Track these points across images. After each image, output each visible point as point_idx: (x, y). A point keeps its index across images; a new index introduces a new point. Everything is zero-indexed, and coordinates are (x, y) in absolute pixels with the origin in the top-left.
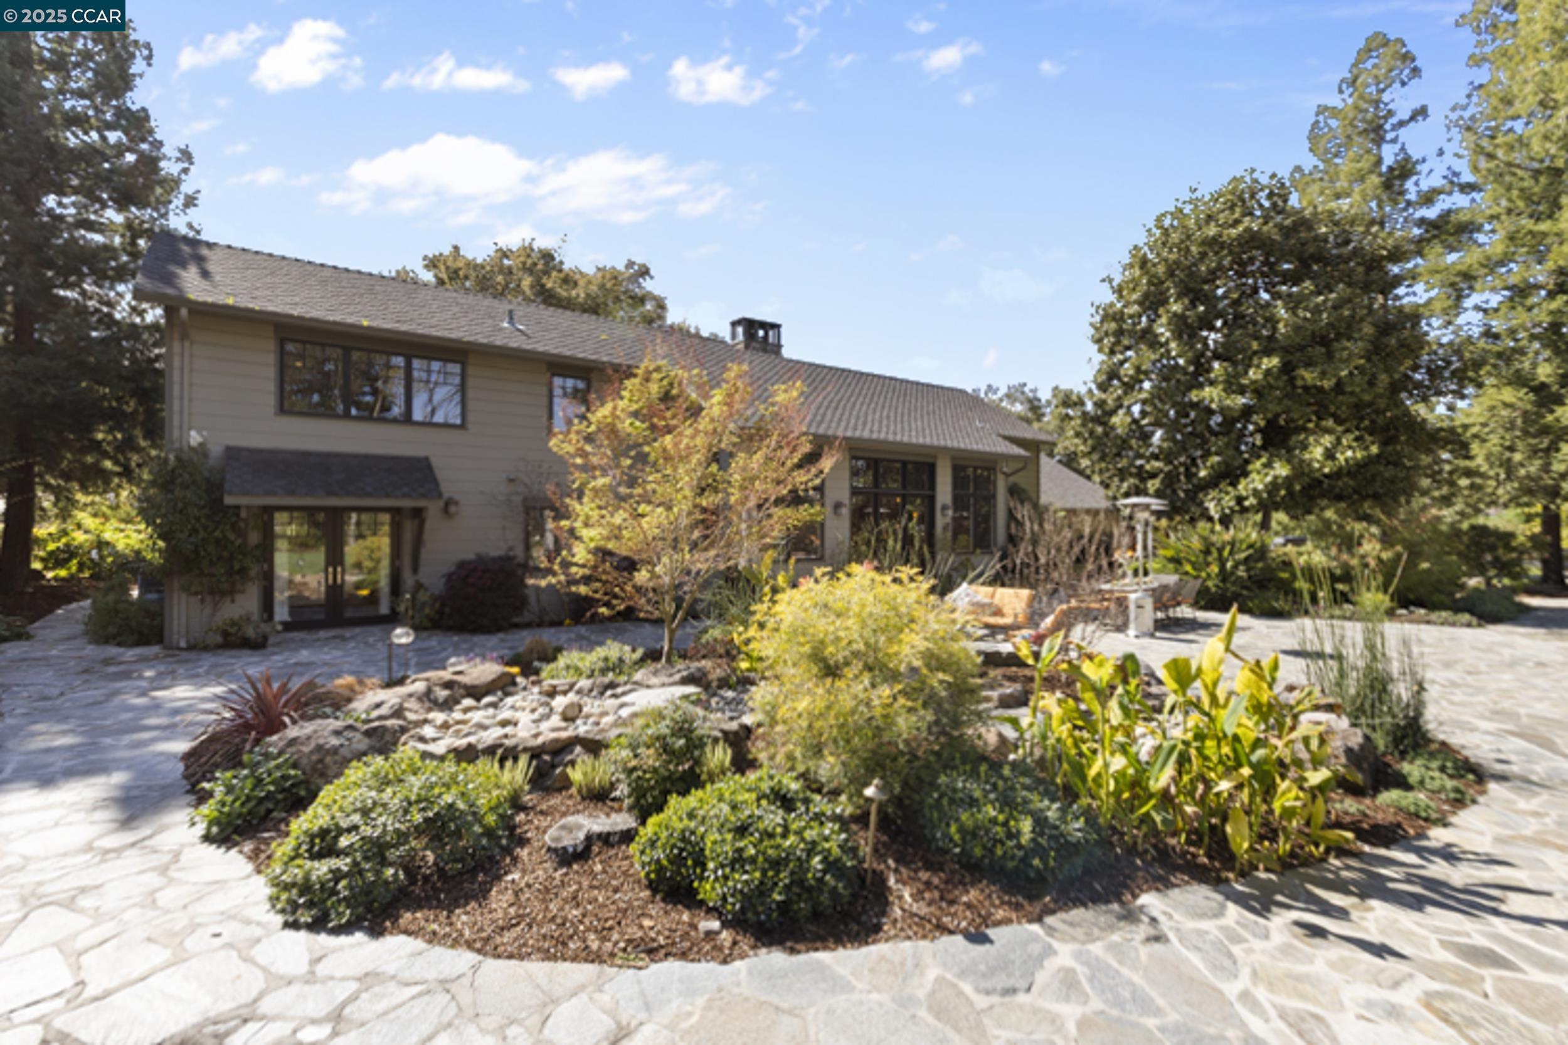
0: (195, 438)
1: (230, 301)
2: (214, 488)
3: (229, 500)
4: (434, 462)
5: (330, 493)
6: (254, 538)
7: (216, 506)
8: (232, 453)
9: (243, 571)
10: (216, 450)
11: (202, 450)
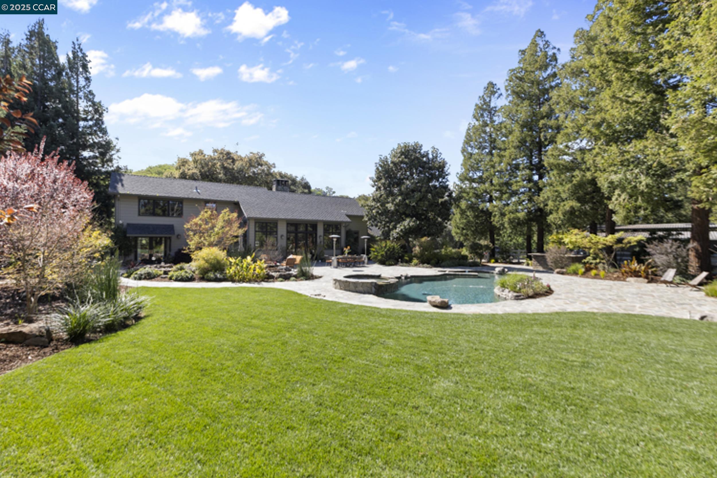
0: (121, 222)
1: (128, 192)
2: (125, 232)
3: (128, 235)
4: (175, 226)
5: (149, 234)
6: (133, 243)
7: (125, 236)
8: (128, 225)
9: (131, 250)
10: (125, 224)
11: (122, 224)
